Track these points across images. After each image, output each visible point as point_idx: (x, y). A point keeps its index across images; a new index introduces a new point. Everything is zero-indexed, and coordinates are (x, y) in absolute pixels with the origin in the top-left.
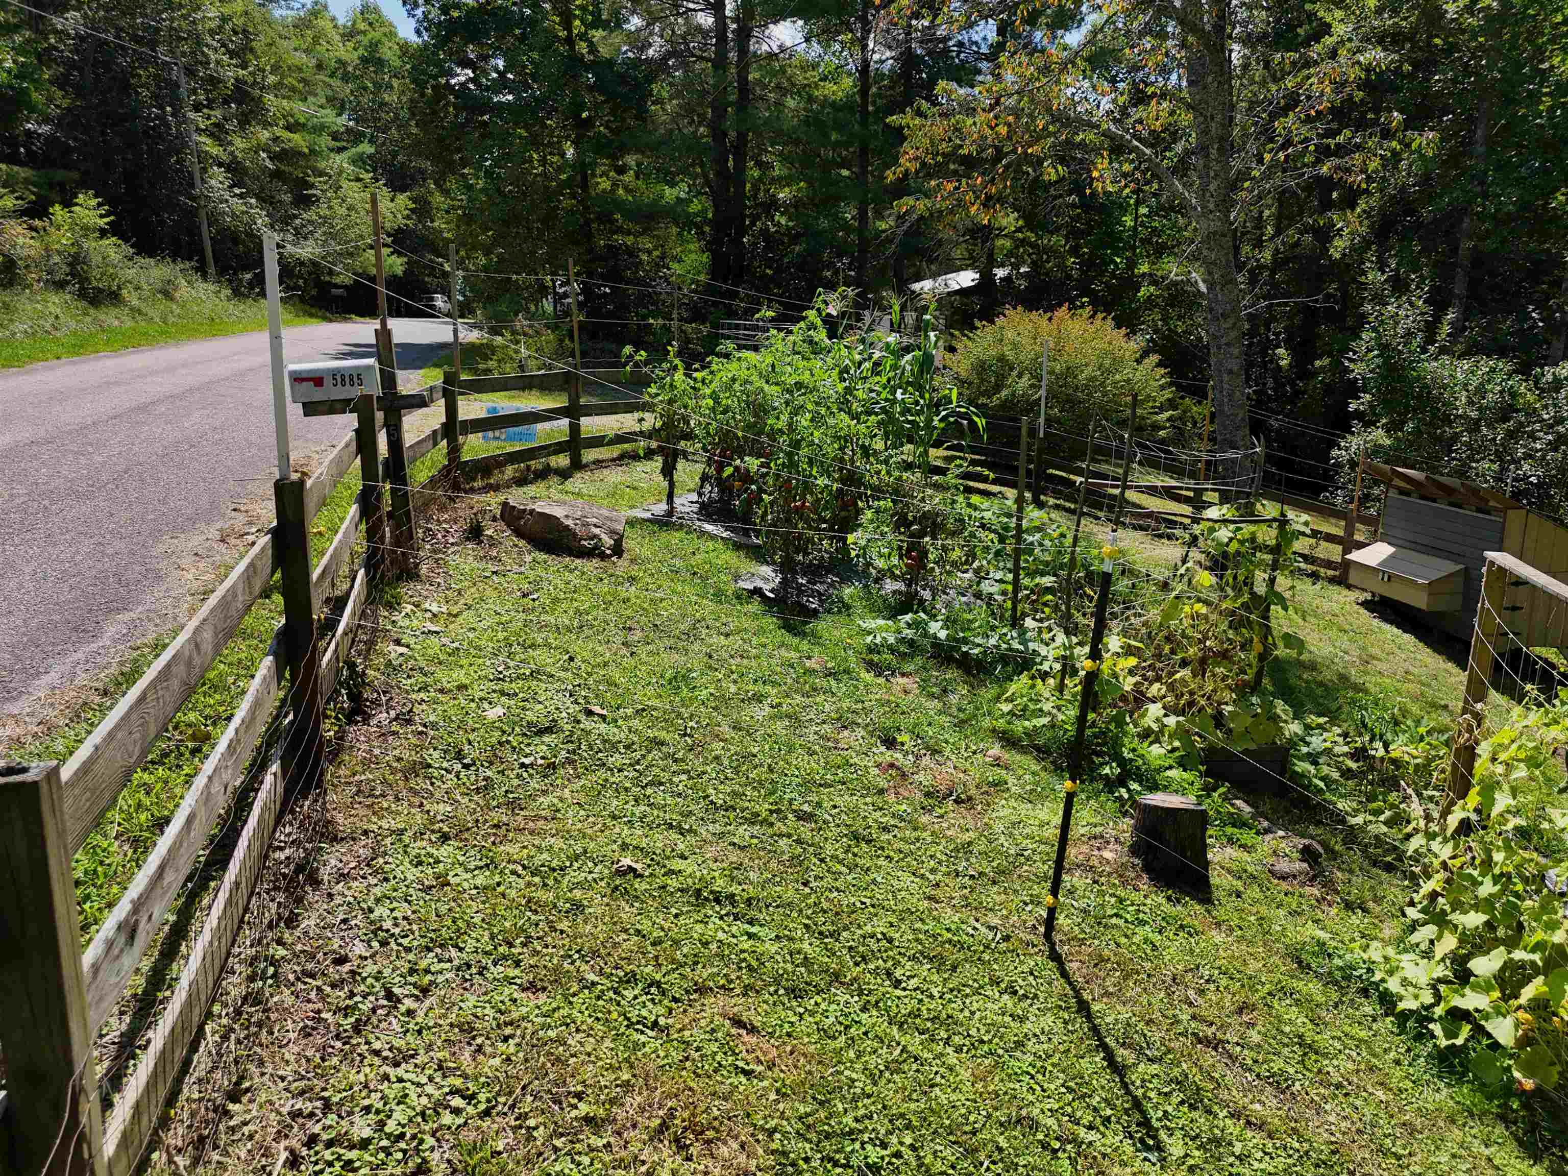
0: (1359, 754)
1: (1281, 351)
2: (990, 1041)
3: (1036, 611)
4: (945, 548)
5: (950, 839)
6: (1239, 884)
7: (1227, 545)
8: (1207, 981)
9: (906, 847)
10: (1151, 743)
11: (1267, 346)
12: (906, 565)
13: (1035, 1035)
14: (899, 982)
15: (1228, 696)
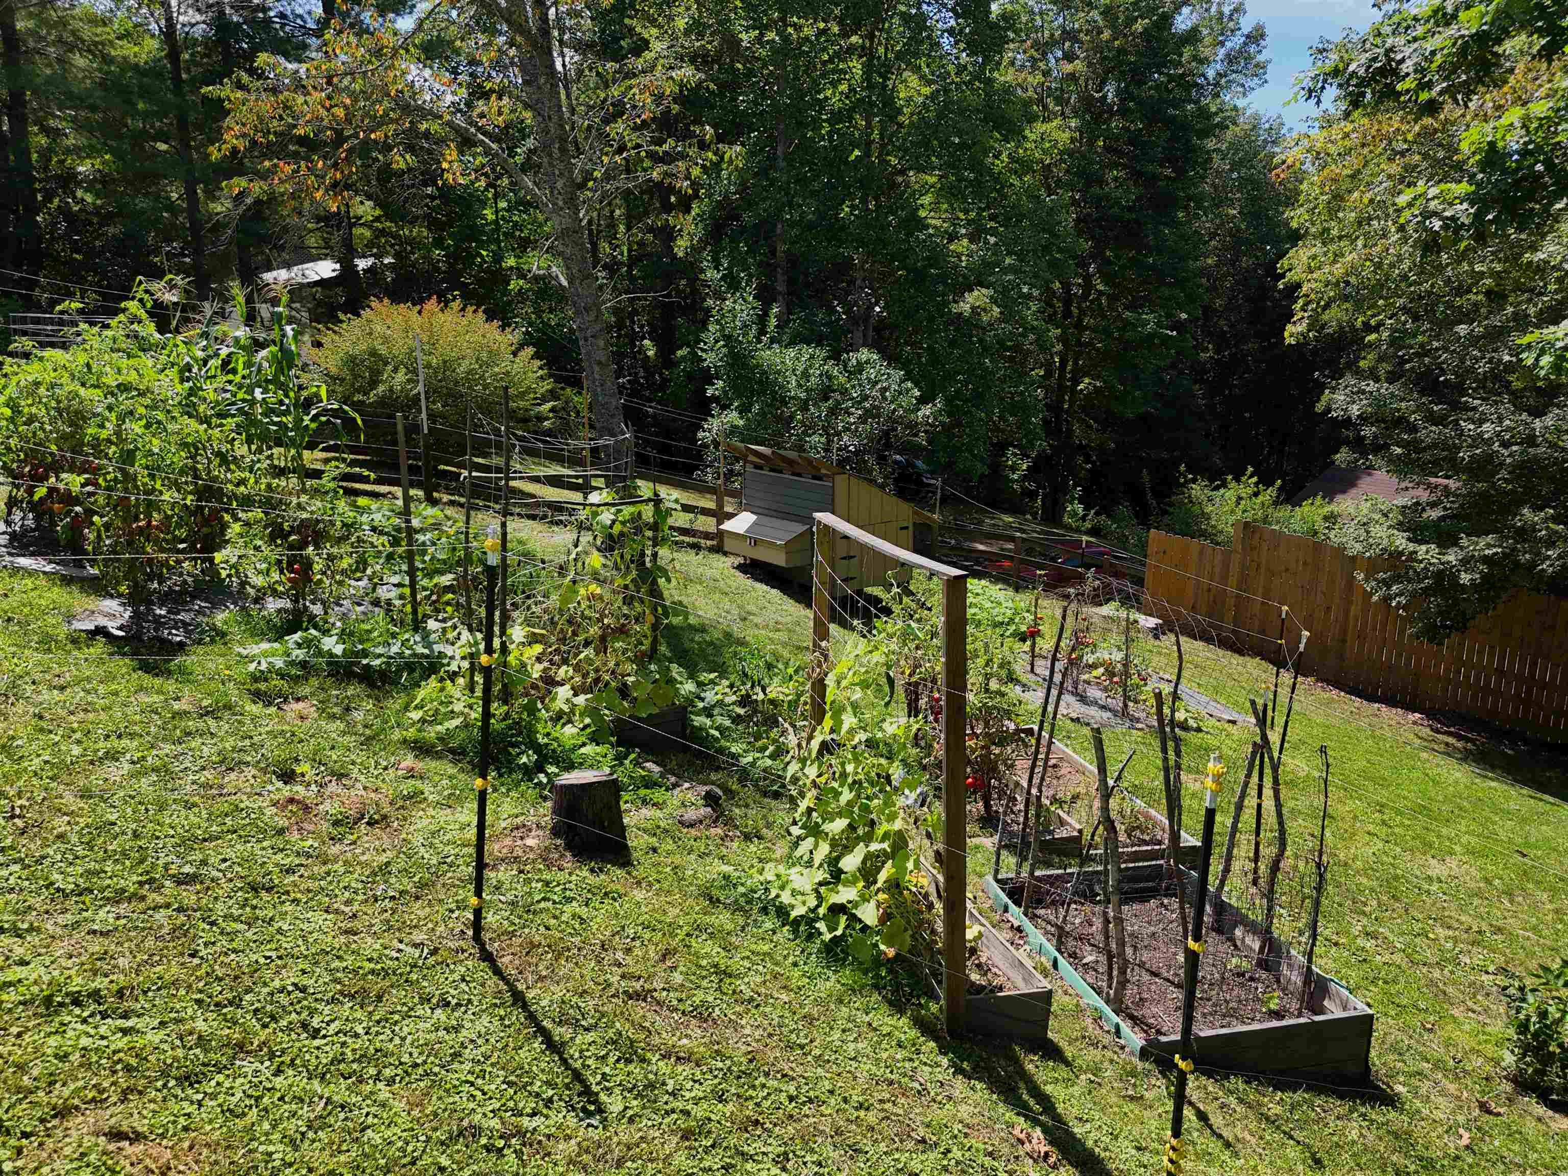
0: (745, 701)
1: (647, 342)
2: (425, 1062)
3: (438, 611)
4: (331, 558)
5: (366, 864)
6: (654, 841)
7: (611, 527)
8: (633, 939)
9: (313, 885)
10: (564, 725)
11: (634, 338)
12: (289, 580)
13: (472, 1041)
14: (317, 1031)
15: (630, 667)
